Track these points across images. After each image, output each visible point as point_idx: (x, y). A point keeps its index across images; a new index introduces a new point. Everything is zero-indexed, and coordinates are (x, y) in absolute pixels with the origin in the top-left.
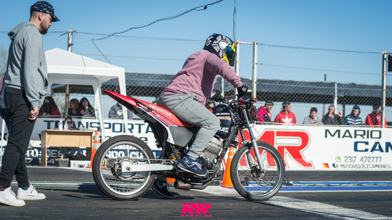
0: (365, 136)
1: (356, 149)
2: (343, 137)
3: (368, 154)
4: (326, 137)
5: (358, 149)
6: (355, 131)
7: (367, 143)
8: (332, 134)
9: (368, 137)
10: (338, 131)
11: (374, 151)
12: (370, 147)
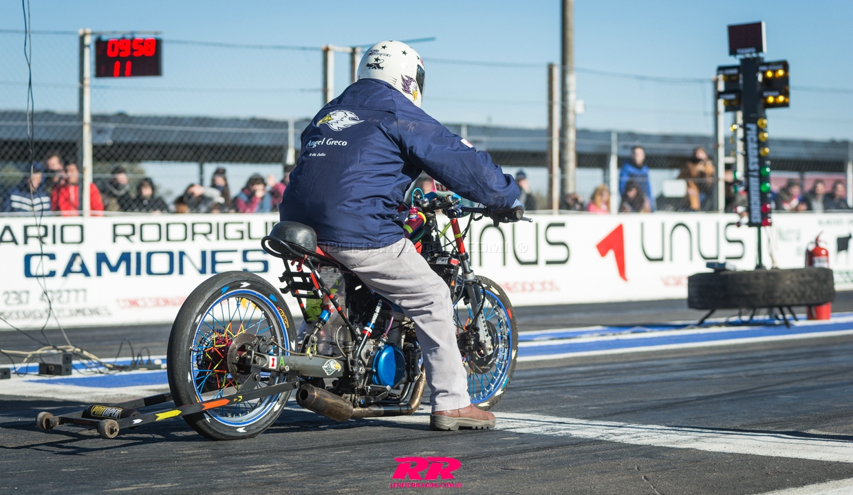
0: (49, 240)
1: (28, 274)
3: (57, 282)
5: (34, 271)
6: (25, 228)
7: (52, 257)
9: (54, 242)
11: (71, 276)
12: (60, 265)
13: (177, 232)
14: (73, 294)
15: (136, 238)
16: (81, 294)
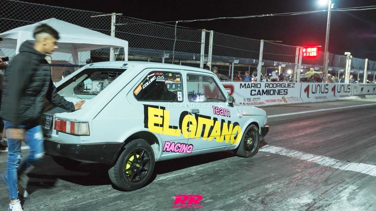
0: (255, 87)
1: (251, 95)
2: (247, 88)
3: (256, 97)
4: (240, 88)
5: (252, 94)
6: (252, 84)
7: (255, 91)
8: (243, 86)
10: (245, 84)
11: (258, 95)
12: (256, 93)
13: (275, 86)
14: (258, 99)
15: (269, 87)
16: (259, 99)
